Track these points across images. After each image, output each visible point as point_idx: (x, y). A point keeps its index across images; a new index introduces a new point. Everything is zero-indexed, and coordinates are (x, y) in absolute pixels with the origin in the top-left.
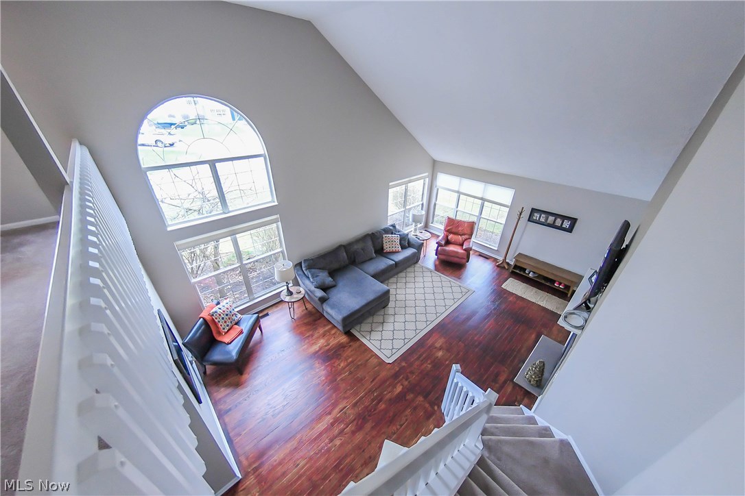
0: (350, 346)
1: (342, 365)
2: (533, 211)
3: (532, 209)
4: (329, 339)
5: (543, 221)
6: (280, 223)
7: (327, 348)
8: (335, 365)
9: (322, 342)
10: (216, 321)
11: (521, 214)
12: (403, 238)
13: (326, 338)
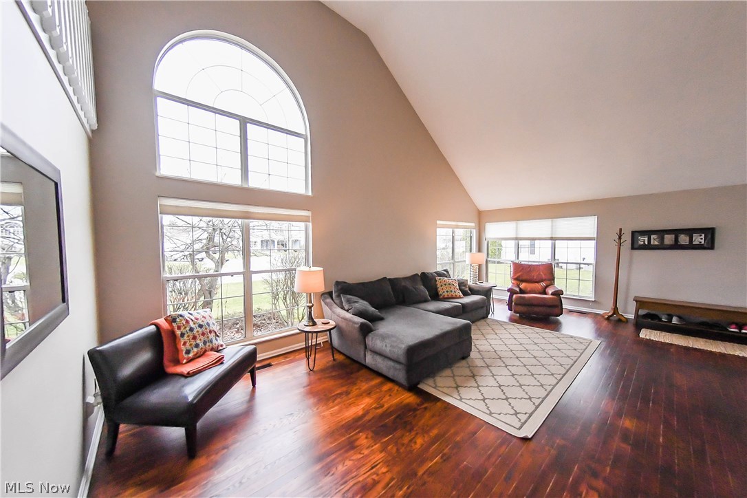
0: (426, 408)
1: (419, 441)
2: (634, 234)
3: (632, 232)
4: (380, 399)
5: (656, 243)
6: (310, 225)
7: (380, 411)
8: (406, 440)
9: (366, 402)
10: (178, 333)
11: (620, 238)
12: (462, 283)
13: (375, 396)
